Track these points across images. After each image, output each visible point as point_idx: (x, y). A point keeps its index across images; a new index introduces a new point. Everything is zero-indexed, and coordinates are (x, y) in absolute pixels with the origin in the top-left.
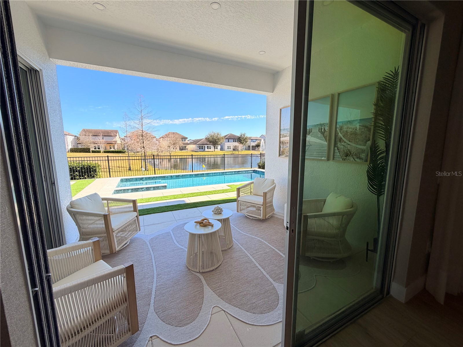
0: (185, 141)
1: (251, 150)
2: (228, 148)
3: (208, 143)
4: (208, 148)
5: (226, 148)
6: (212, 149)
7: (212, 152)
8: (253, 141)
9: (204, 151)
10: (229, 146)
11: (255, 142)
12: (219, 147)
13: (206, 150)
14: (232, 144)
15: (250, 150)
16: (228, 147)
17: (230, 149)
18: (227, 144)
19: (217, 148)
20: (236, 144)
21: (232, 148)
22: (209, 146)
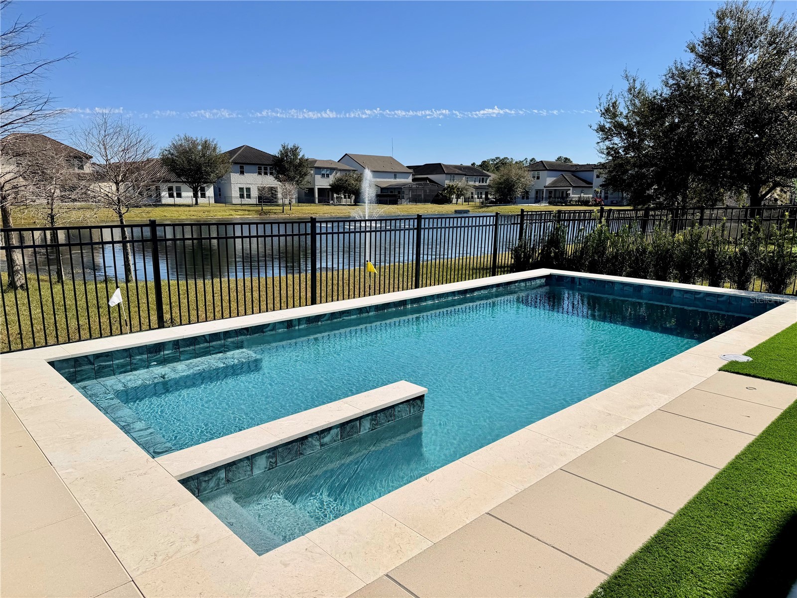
0: (81, 167)
1: (317, 201)
2: (242, 196)
3: (173, 177)
4: (171, 196)
5: (235, 193)
6: (187, 195)
7: (191, 208)
8: (323, 172)
9: (158, 203)
10: (245, 186)
11: (328, 176)
12: (210, 192)
13: (164, 201)
14: (255, 181)
15: (313, 202)
16: (241, 189)
17: (249, 196)
18: (237, 181)
19: (203, 196)
20: (269, 181)
21: (255, 193)
22: (174, 185)
